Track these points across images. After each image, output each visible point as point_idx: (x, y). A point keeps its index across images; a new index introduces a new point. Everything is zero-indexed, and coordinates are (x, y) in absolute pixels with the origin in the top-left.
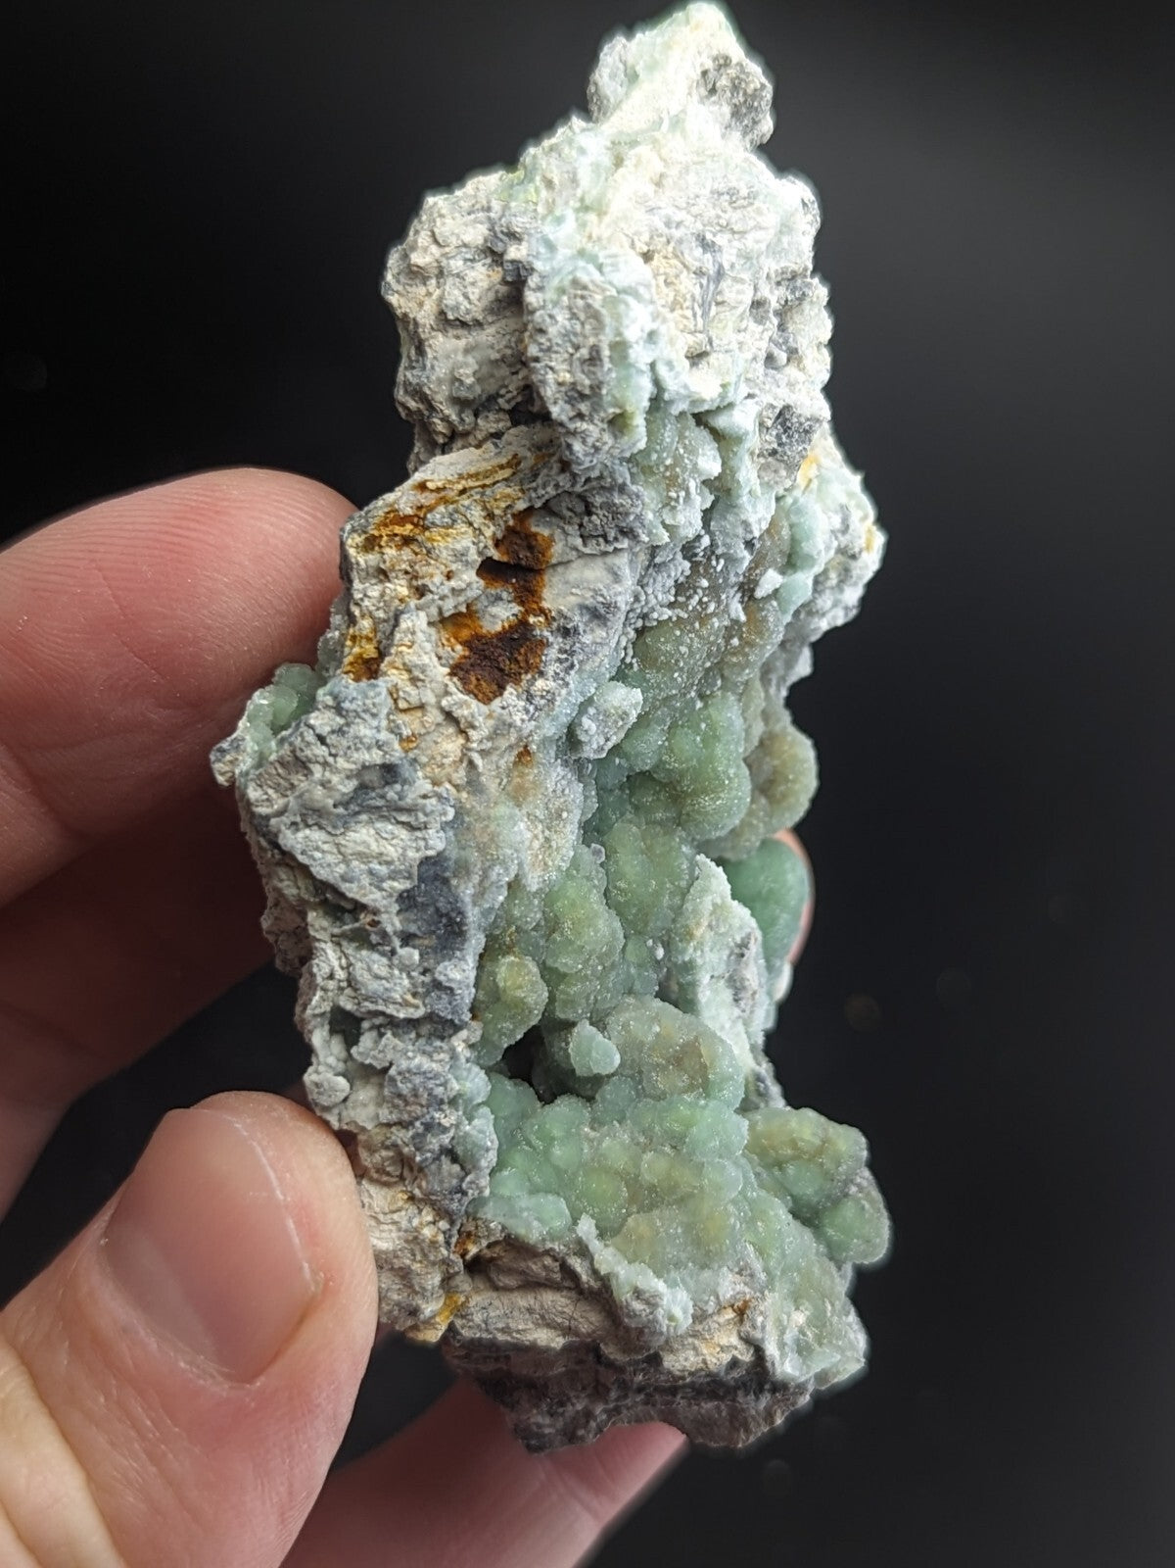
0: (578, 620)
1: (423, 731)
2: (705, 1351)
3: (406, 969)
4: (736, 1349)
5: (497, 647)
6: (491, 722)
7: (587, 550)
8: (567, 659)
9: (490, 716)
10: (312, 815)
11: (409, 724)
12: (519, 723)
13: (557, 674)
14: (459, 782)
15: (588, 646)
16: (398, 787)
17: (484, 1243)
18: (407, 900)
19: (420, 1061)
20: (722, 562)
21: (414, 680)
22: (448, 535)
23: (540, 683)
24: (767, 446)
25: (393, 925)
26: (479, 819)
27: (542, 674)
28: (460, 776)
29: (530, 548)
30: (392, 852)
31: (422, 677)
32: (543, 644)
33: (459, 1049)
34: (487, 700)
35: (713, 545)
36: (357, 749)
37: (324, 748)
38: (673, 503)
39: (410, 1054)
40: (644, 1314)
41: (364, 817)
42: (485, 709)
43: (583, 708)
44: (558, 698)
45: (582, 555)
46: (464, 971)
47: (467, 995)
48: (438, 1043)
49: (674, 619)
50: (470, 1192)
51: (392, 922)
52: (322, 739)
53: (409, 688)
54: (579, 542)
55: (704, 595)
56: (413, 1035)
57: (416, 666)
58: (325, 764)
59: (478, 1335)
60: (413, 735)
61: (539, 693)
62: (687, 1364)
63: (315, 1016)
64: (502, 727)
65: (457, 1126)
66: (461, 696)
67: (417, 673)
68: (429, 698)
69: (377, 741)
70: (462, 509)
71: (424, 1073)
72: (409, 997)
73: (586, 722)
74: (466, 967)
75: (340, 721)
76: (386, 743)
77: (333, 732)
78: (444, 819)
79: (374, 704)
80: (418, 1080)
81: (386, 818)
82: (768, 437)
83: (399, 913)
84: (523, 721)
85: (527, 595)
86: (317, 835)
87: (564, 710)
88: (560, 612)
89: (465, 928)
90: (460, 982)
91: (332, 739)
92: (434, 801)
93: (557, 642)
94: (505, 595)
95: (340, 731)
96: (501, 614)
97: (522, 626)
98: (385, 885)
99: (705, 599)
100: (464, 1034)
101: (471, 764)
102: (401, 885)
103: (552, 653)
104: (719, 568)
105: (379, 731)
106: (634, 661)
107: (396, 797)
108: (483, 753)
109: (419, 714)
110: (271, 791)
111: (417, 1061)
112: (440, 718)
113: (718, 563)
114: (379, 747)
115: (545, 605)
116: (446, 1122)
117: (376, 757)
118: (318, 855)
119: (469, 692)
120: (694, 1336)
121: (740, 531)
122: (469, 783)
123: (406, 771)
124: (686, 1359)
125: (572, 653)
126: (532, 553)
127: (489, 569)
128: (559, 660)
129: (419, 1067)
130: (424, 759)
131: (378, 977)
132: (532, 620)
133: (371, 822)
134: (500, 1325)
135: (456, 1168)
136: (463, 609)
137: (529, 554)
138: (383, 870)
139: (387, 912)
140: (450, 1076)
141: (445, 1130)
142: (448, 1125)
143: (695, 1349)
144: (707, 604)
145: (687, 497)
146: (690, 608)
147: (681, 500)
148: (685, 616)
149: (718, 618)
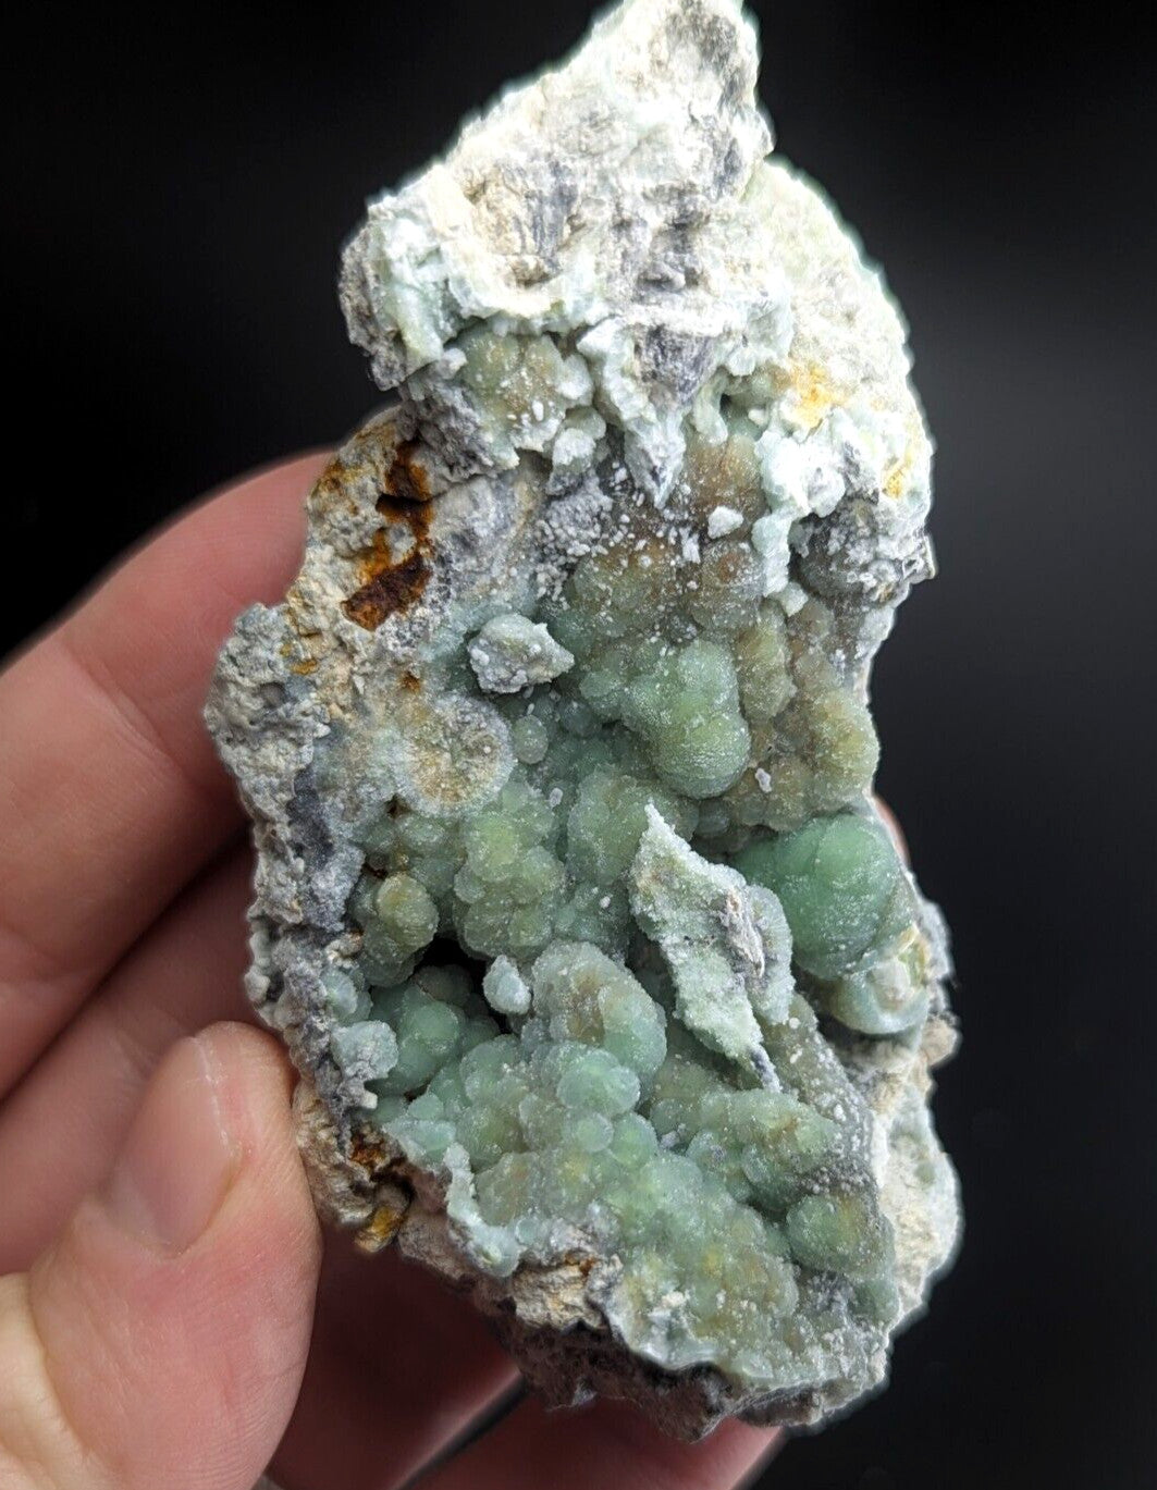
0: (450, 547)
1: (320, 656)
2: (550, 1306)
3: (294, 877)
4: (581, 1310)
5: (397, 579)
6: (373, 648)
7: (453, 479)
8: (445, 588)
9: (371, 642)
10: (238, 734)
11: (307, 649)
12: (391, 648)
13: (433, 602)
14: (343, 703)
15: (460, 574)
16: (288, 705)
17: (388, 1159)
18: (290, 807)
19: (304, 966)
20: (642, 496)
21: (306, 606)
22: (357, 474)
23: (420, 612)
24: (648, 369)
25: (286, 834)
26: (359, 738)
27: (422, 603)
28: (345, 697)
29: (409, 480)
30: (281, 763)
31: (310, 603)
32: (429, 574)
33: (331, 958)
34: (372, 627)
35: (630, 478)
36: (257, 670)
37: (235, 668)
38: (516, 426)
39: (299, 959)
40: (460, 1245)
41: (269, 734)
42: (367, 634)
43: (472, 636)
44: (431, 625)
45: (453, 485)
46: (328, 881)
47: (337, 906)
48: (318, 951)
49: (594, 555)
50: (344, 1098)
51: (285, 832)
52: (233, 659)
53: (304, 615)
54: (445, 471)
55: (630, 531)
56: (303, 942)
57: (306, 593)
58: (236, 683)
59: (414, 1256)
60: (313, 658)
61: (418, 620)
62: (534, 1315)
63: (253, 919)
64: (381, 654)
65: (329, 1031)
66: (347, 622)
67: (307, 600)
68: (322, 622)
69: (269, 661)
70: (368, 450)
71: (306, 977)
72: (295, 904)
73: (476, 653)
74: (330, 878)
75: (246, 643)
76: (275, 664)
77: (241, 653)
78: (315, 735)
79: (265, 627)
80: (303, 984)
81: (283, 735)
82: (646, 359)
83: (290, 824)
84: (395, 645)
85: (419, 527)
86: (243, 750)
87: (449, 643)
88: (437, 542)
89: (330, 841)
90: (323, 892)
91: (239, 659)
92: (310, 719)
93: (437, 570)
94: (405, 530)
95: (245, 652)
96: (402, 548)
97: (416, 558)
98: (278, 797)
99: (632, 536)
100: (336, 943)
101: (355, 690)
102: (285, 797)
103: (433, 582)
104: (639, 503)
105: (272, 653)
106: (562, 599)
107: (284, 715)
108: (365, 675)
109: (316, 638)
110: (216, 710)
111: (302, 965)
112: (335, 644)
113: (638, 498)
114: (271, 667)
115: (429, 536)
116: (321, 1027)
117: (266, 676)
118: (245, 769)
119: (352, 619)
120: (541, 1287)
121: (643, 461)
122: (355, 706)
123: (292, 691)
124: (535, 1311)
125: (448, 581)
126: (411, 484)
127: (384, 503)
128: (439, 590)
129: (301, 971)
130: (318, 682)
131: (280, 885)
132: (422, 551)
133: (275, 739)
134: (426, 1249)
135: (335, 1074)
136: (369, 543)
137: (408, 487)
138: (276, 781)
139: (279, 822)
140: (320, 982)
141: (321, 1035)
142: (322, 1029)
143: (543, 1301)
144: (635, 541)
145: (534, 420)
146: (612, 544)
147: (525, 422)
148: (606, 552)
149: (652, 556)
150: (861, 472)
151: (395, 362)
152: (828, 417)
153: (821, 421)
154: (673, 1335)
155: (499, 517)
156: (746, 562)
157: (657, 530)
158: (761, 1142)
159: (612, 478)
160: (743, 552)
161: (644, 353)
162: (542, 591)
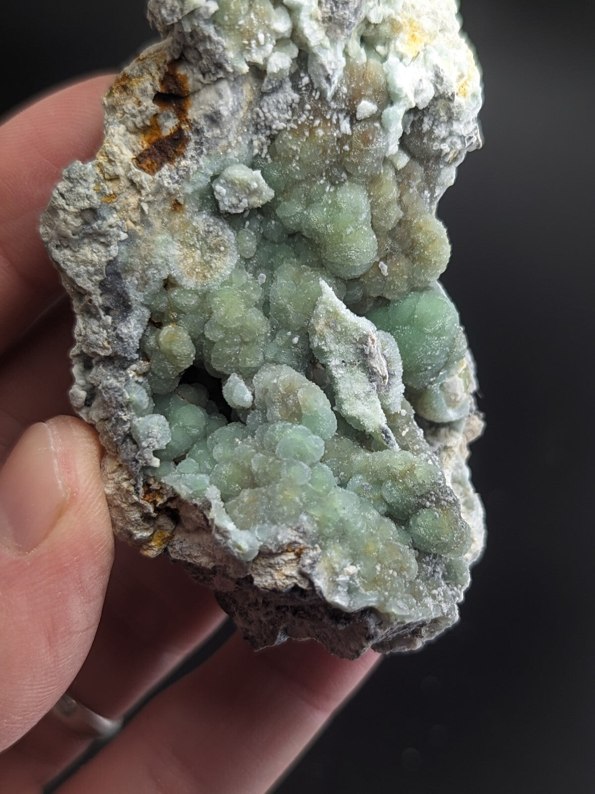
0: (203, 123)
1: (119, 192)
2: (276, 577)
3: (105, 327)
4: (296, 579)
5: (167, 144)
6: (154, 186)
7: (205, 82)
8: (200, 148)
9: (153, 182)
10: (64, 241)
11: (110, 188)
12: (166, 185)
13: (192, 156)
14: (135, 220)
15: (210, 139)
16: (99, 222)
17: (165, 498)
18: (102, 285)
19: (112, 381)
20: (318, 93)
21: (110, 161)
22: (140, 82)
23: (183, 163)
24: (326, 15)
25: (98, 301)
26: (145, 241)
27: (184, 157)
28: (136, 216)
29: (176, 83)
30: (95, 258)
31: (113, 159)
32: (187, 140)
33: (131, 375)
34: (152, 172)
35: (311, 82)
36: (78, 201)
37: (63, 201)
38: (247, 48)
39: (108, 377)
40: (222, 542)
41: (86, 241)
42: (149, 177)
43: (215, 177)
44: (191, 171)
45: (204, 85)
46: (129, 328)
47: (135, 343)
48: (121, 372)
49: (289, 129)
50: (140, 461)
51: (98, 300)
52: (62, 195)
53: (109, 166)
54: (200, 77)
55: (310, 115)
56: (111, 367)
57: (110, 153)
58: (64, 210)
59: (179, 558)
60: (114, 194)
61: (182, 168)
62: (266, 584)
63: (74, 356)
64: (159, 189)
65: (130, 421)
66: (136, 170)
67: (111, 157)
68: (120, 171)
69: (87, 195)
70: (147, 66)
71: (114, 388)
72: (106, 344)
73: (217, 187)
74: (130, 326)
75: (71, 185)
76: (91, 196)
77: (68, 191)
78: (119, 239)
79: (84, 174)
80: (111, 392)
81: (96, 241)
82: (325, 10)
83: (101, 295)
84: (169, 183)
85: (181, 112)
86: (68, 252)
87: (202, 181)
88: (194, 120)
89: (130, 303)
90: (126, 335)
91: (67, 195)
92: (115, 229)
93: (194, 138)
94: (171, 114)
95: (70, 190)
96: (169, 125)
97: (179, 130)
98: (93, 279)
99: (311, 117)
100: (134, 366)
101: (143, 211)
102: (98, 278)
103: (192, 145)
104: (317, 97)
105: (89, 190)
106: (268, 156)
107: (97, 228)
108: (149, 202)
109: (116, 182)
110: (48, 228)
111: (110, 381)
112: (128, 184)
113: (316, 94)
114: (88, 199)
115: (189, 117)
116: (125, 418)
117: (86, 204)
118: (69, 263)
119: (141, 168)
120: (270, 567)
121: (321, 71)
122: (142, 221)
123: (103, 213)
124: (266, 581)
125: (201, 144)
126: (177, 86)
127: (159, 98)
128: (196, 149)
129: (111, 385)
130: (118, 207)
131: (94, 333)
132: (183, 127)
133: (90, 243)
134: (188, 553)
135: (134, 447)
136: (148, 123)
137: (176, 87)
138: (91, 269)
139: (94, 294)
140: (124, 390)
141: (125, 422)
142: (126, 420)
143: (272, 575)
144: (313, 121)
145: (258, 44)
146: (300, 122)
147: (253, 46)
148: (296, 127)
149: (324, 129)
150: (444, 83)
151: (176, 7)
152: (423, 50)
153: (419, 53)
154: (351, 591)
155: (234, 104)
156: (379, 134)
157: (326, 114)
158: (394, 478)
159: (300, 83)
160: (377, 128)
161: (324, 5)
162: (256, 151)
